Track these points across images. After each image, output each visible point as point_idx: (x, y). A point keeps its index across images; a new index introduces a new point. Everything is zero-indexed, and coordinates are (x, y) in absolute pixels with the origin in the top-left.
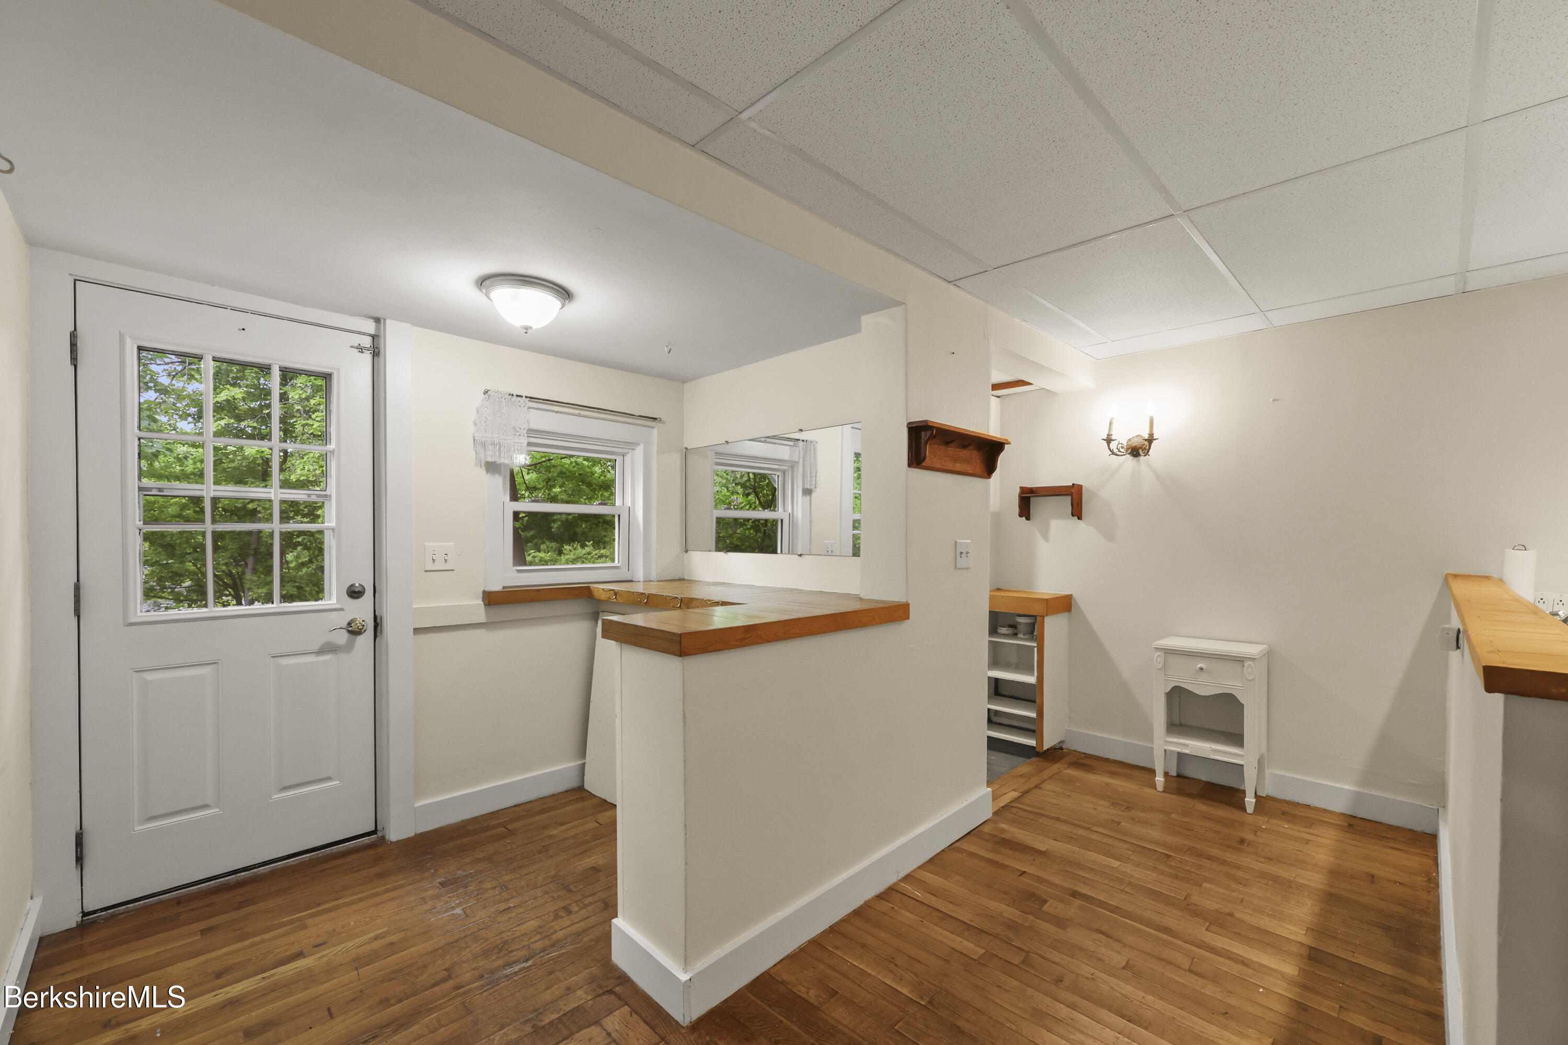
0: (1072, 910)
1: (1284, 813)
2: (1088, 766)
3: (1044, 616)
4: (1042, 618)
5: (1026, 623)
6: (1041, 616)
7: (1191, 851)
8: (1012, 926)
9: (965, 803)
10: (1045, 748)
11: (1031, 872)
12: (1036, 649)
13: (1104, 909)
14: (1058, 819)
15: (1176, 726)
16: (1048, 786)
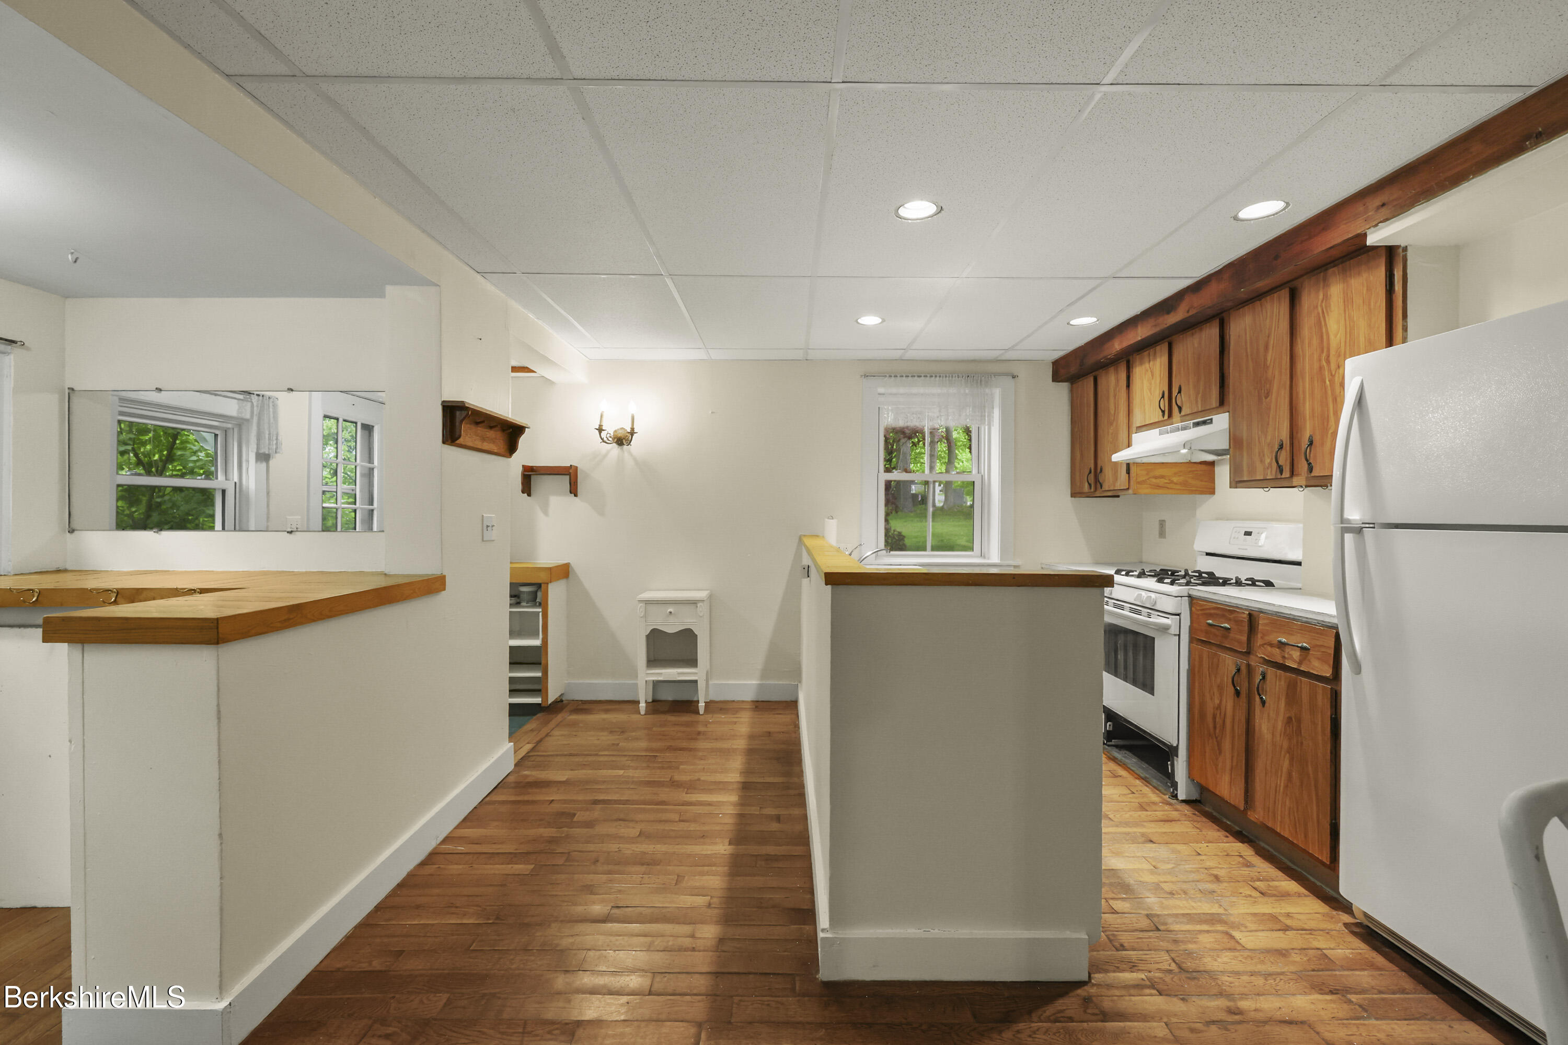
0: (597, 812)
1: (721, 709)
2: (585, 709)
3: (548, 583)
4: (546, 585)
5: (529, 592)
6: (545, 583)
7: (670, 749)
8: (552, 841)
9: (492, 760)
10: (550, 702)
11: (557, 799)
12: (541, 614)
13: (619, 804)
14: (571, 755)
15: (653, 661)
16: (556, 732)
